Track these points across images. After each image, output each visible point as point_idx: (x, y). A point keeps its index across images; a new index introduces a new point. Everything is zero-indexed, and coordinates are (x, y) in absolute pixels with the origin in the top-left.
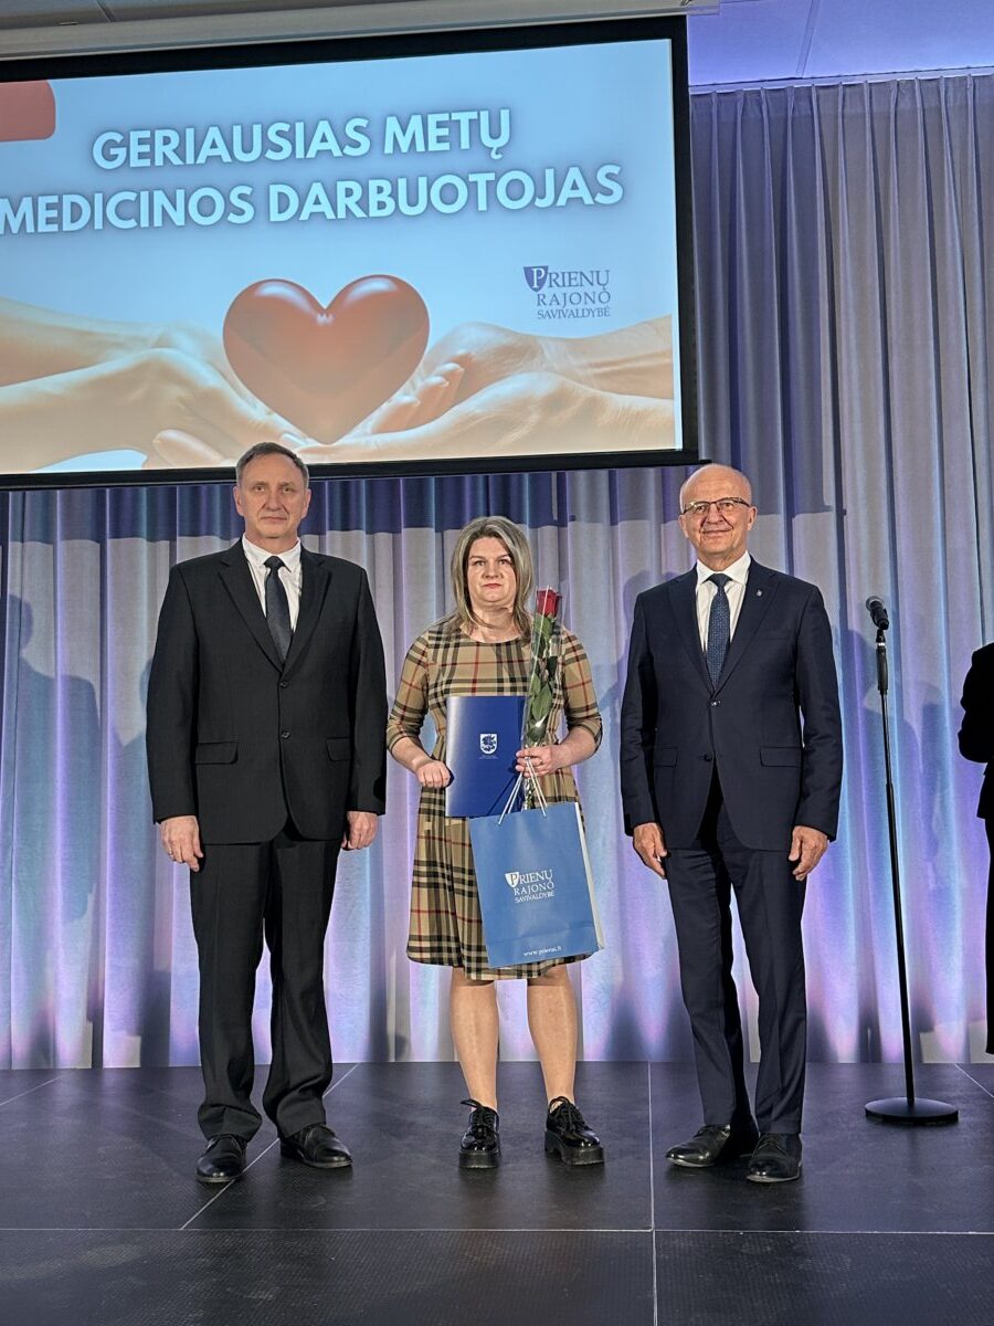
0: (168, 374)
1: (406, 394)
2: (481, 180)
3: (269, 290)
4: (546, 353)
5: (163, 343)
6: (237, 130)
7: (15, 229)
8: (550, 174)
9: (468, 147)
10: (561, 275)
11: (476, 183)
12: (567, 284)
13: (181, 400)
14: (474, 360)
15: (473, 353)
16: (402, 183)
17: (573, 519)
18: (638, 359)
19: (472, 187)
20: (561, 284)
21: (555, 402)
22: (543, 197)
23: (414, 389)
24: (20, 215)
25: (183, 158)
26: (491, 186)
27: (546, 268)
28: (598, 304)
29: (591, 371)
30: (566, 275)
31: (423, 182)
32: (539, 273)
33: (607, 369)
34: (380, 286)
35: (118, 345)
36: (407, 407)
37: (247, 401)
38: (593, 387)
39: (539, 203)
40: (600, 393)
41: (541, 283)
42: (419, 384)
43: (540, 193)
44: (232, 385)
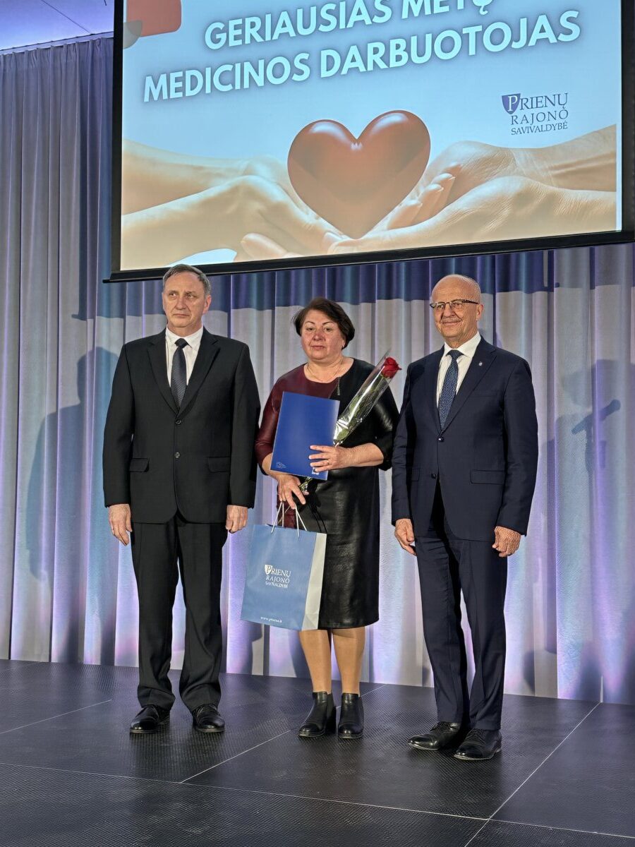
0: (252, 194)
1: (412, 198)
2: (472, 31)
3: (318, 128)
4: (518, 162)
5: (248, 171)
6: (300, 12)
7: (156, 98)
8: (523, 22)
9: (462, 8)
10: (530, 100)
11: (468, 34)
12: (534, 105)
13: (260, 212)
14: (462, 170)
15: (462, 165)
16: (414, 40)
17: (558, 285)
18: (588, 161)
19: (465, 38)
20: (530, 106)
21: (523, 198)
22: (518, 40)
23: (418, 195)
24: (159, 87)
25: (263, 37)
26: (479, 36)
27: (518, 95)
28: (559, 121)
29: (551, 173)
30: (534, 100)
31: (429, 37)
32: (513, 100)
33: (564, 171)
34: (397, 118)
35: (220, 176)
36: (413, 207)
37: (302, 210)
38: (553, 186)
39: (515, 45)
40: (556, 189)
41: (514, 107)
42: (422, 191)
43: (516, 38)
44: (292, 199)
